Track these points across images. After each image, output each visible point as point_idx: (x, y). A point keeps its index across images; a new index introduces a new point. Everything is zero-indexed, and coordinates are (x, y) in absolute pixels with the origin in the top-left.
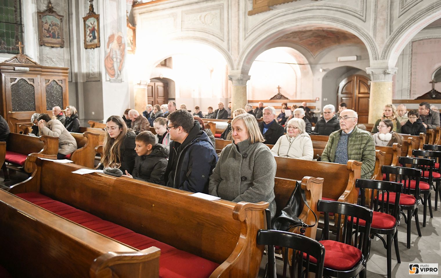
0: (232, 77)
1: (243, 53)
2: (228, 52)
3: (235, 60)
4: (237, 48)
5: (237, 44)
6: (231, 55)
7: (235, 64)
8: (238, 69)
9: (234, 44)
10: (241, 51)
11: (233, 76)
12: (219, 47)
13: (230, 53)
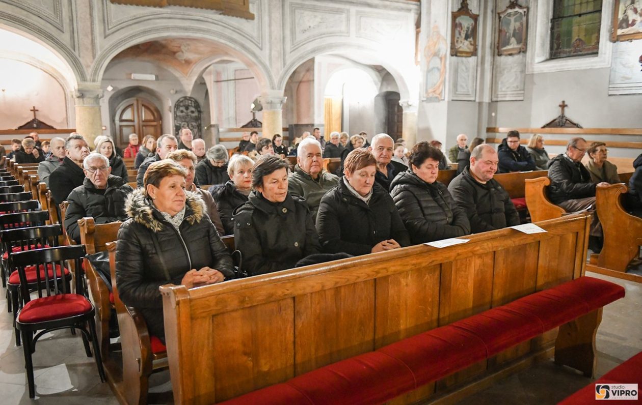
0: (83, 92)
1: (104, 57)
2: (73, 51)
3: (88, 66)
4: (90, 47)
5: (89, 41)
6: (79, 56)
7: (89, 73)
8: (94, 81)
9: (84, 41)
10: (99, 53)
11: (86, 91)
12: (53, 39)
13: (76, 54)
